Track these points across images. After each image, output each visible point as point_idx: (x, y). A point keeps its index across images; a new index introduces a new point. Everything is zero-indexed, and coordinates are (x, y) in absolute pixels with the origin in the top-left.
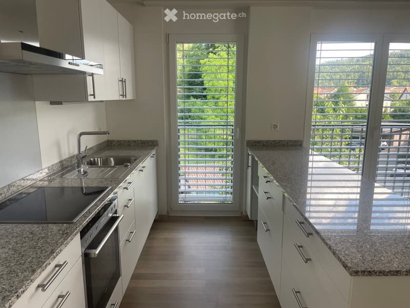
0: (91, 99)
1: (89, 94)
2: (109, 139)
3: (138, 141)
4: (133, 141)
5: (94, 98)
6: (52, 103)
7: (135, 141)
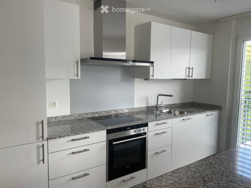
0: (151, 78)
1: (150, 75)
2: (194, 101)
3: (209, 104)
4: (206, 104)
5: (153, 77)
6: (145, 79)
7: (207, 105)
